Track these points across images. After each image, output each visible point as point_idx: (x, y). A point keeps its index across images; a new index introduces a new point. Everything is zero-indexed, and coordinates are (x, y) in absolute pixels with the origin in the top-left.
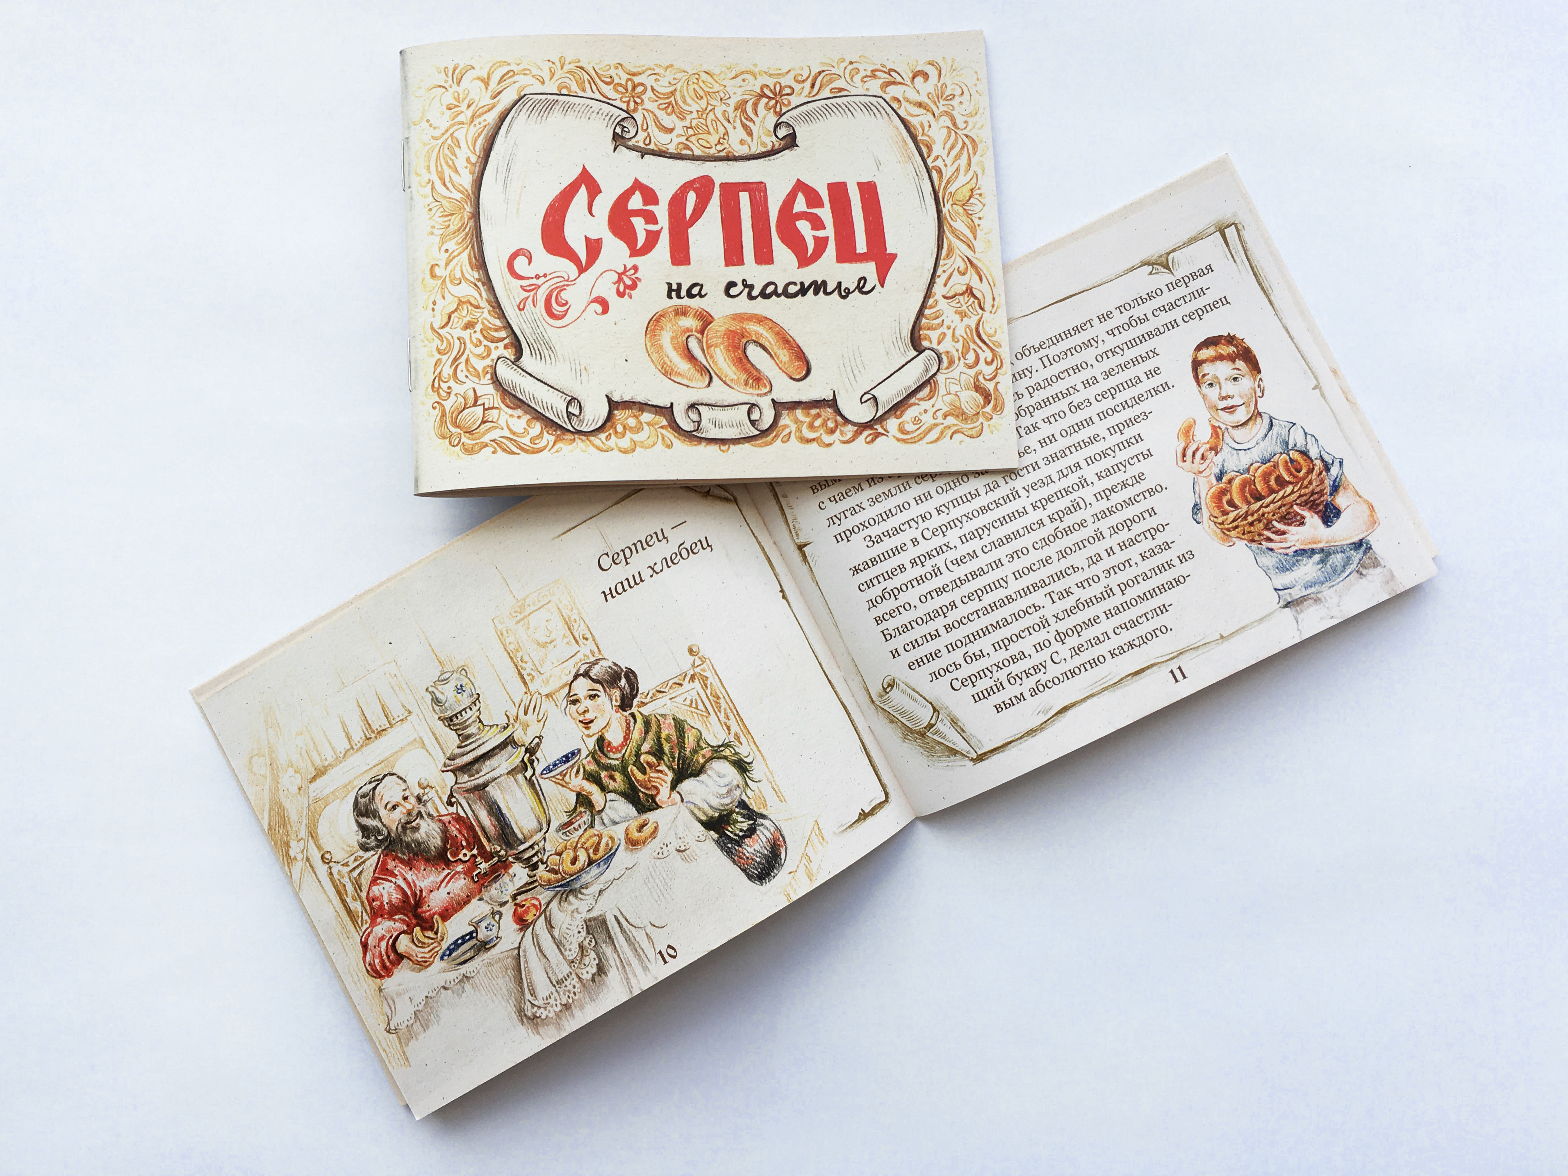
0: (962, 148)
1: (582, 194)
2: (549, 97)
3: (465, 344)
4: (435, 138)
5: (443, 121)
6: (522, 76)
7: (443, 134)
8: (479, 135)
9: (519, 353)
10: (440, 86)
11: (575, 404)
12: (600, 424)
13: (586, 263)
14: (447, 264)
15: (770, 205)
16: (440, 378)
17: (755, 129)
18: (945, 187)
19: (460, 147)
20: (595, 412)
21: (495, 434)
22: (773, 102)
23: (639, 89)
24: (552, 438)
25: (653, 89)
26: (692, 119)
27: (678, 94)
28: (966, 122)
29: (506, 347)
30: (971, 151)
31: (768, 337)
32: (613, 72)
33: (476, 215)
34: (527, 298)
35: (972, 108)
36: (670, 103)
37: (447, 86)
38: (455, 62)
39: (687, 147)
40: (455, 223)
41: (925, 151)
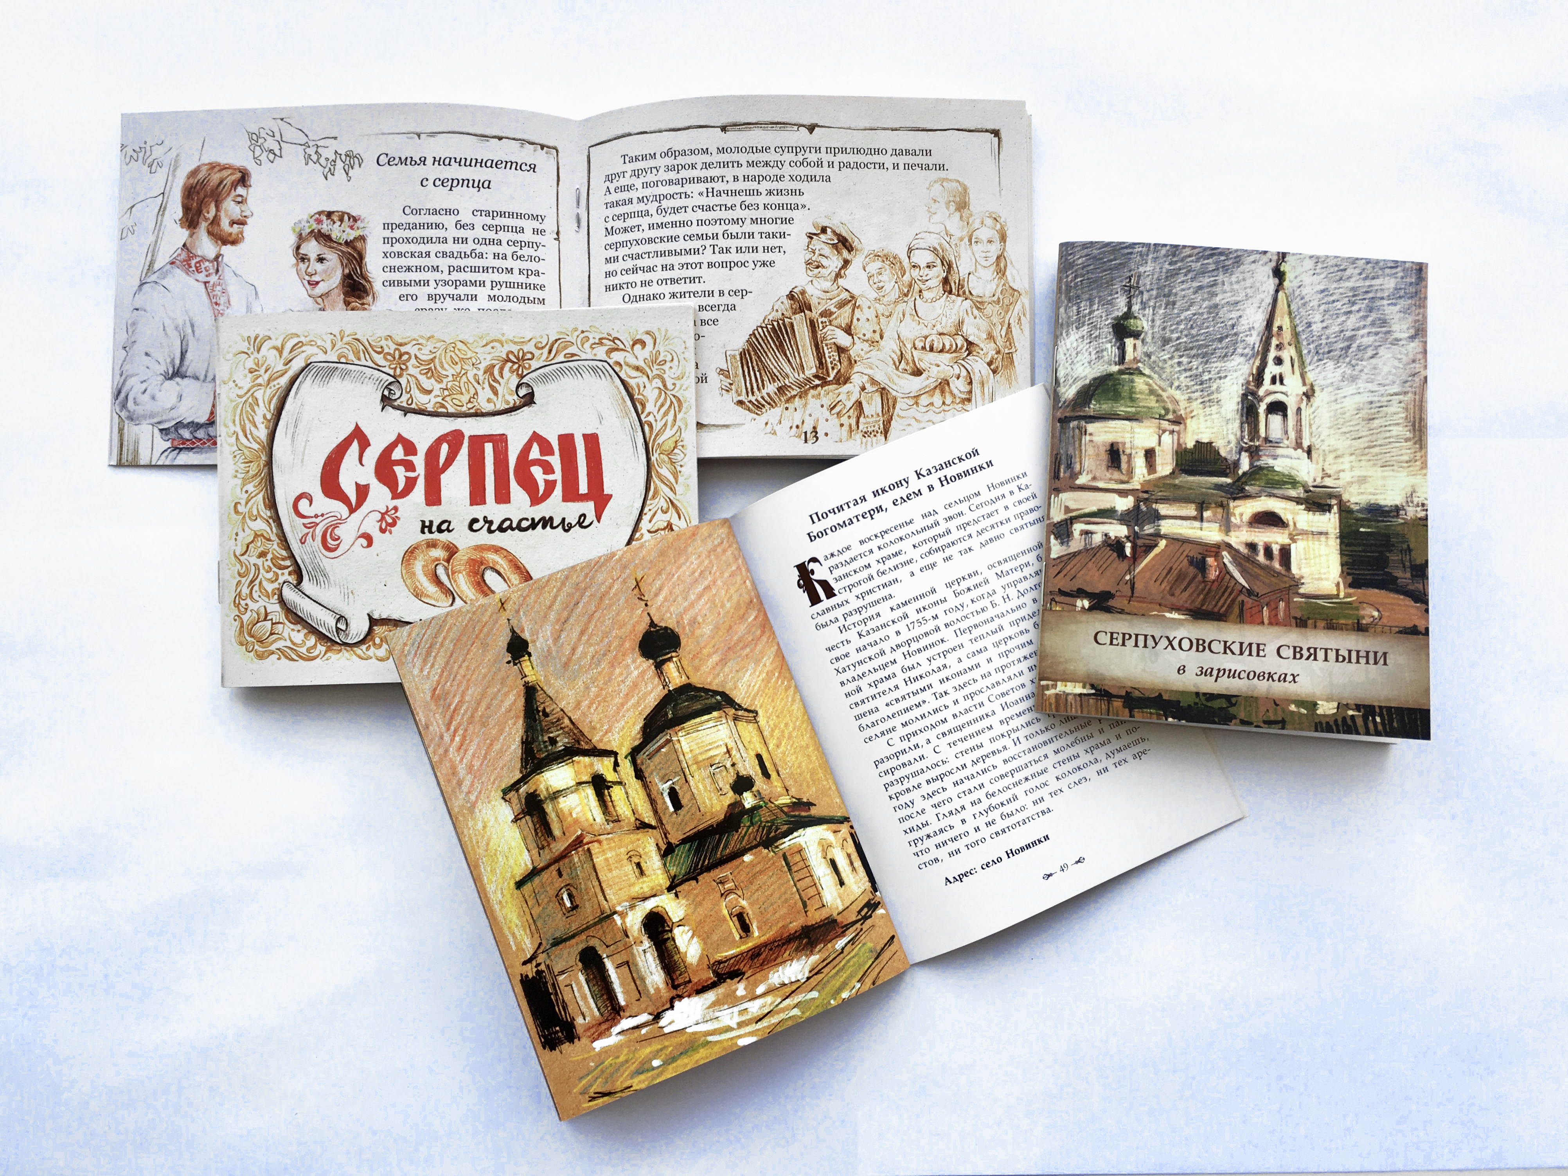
0: (670, 406)
1: (355, 446)
2: (331, 365)
3: (259, 569)
4: (240, 397)
5: (246, 383)
6: (309, 347)
7: (246, 393)
8: (274, 396)
9: (300, 579)
10: (244, 352)
11: (343, 621)
12: (362, 637)
13: (357, 503)
14: (247, 503)
15: (510, 453)
16: (240, 597)
17: (500, 389)
18: (654, 440)
19: (258, 405)
20: (359, 627)
21: (280, 644)
22: (516, 366)
23: (405, 357)
24: (324, 649)
25: (416, 357)
26: (448, 382)
27: (437, 360)
28: (674, 384)
29: (290, 574)
30: (677, 409)
31: (503, 564)
32: (383, 343)
33: (269, 463)
34: (307, 534)
35: (679, 372)
36: (430, 369)
37: (249, 352)
38: (257, 332)
39: (443, 406)
40: (254, 469)
41: (639, 408)
